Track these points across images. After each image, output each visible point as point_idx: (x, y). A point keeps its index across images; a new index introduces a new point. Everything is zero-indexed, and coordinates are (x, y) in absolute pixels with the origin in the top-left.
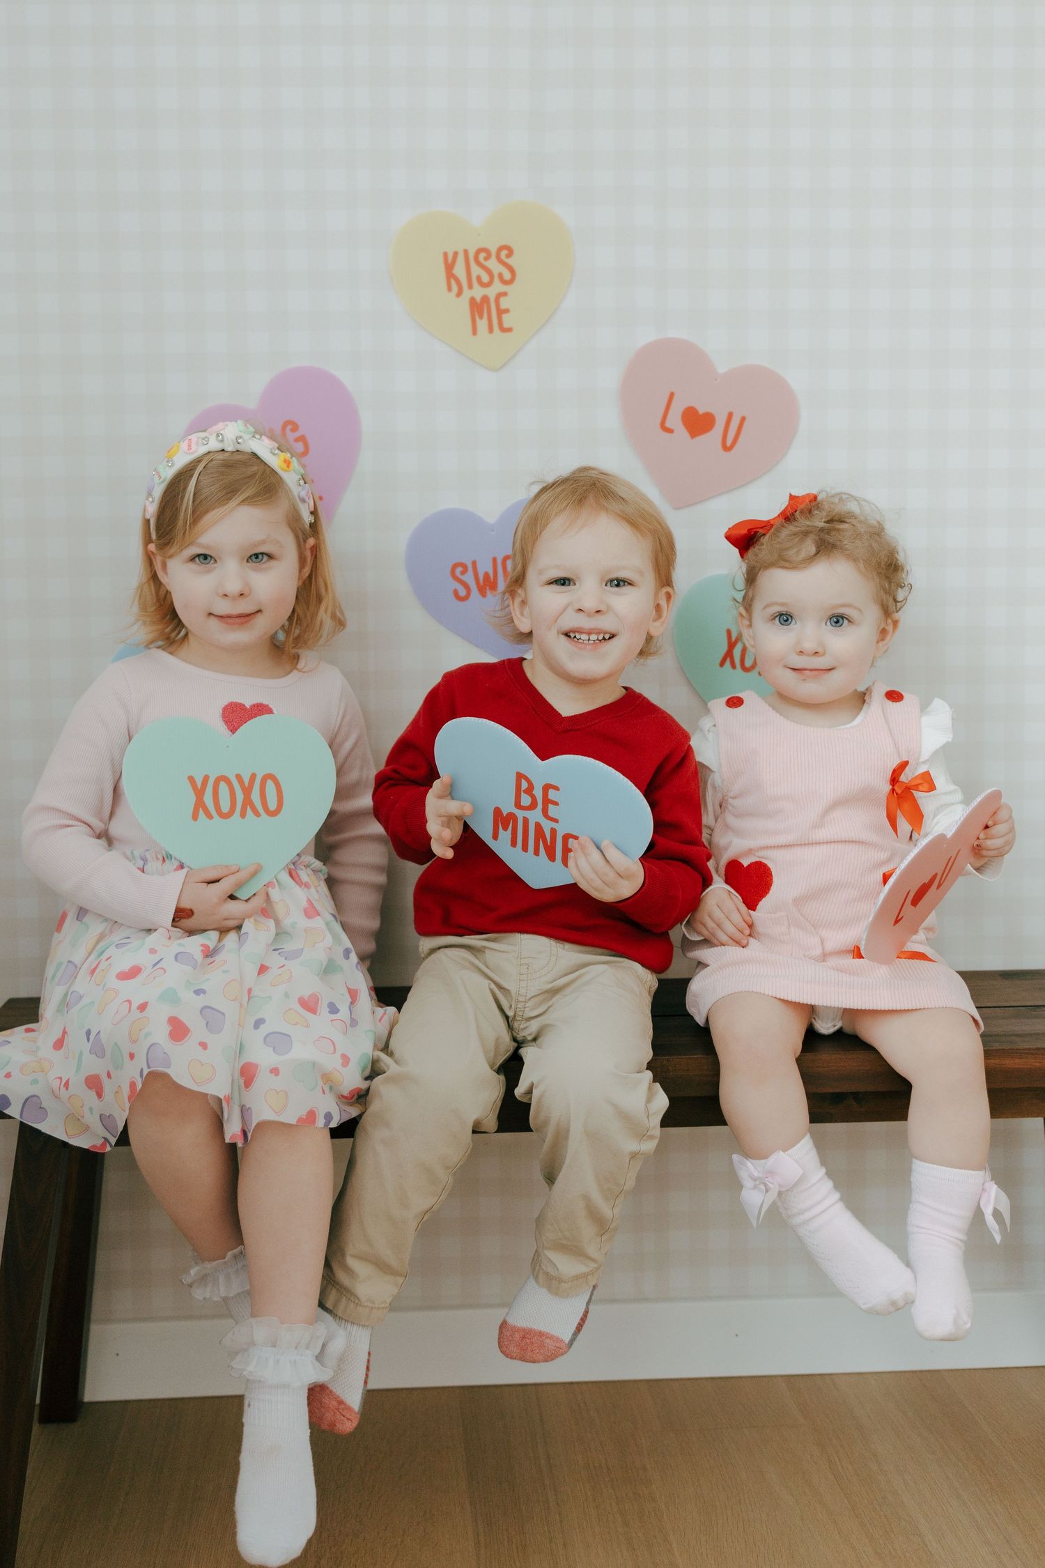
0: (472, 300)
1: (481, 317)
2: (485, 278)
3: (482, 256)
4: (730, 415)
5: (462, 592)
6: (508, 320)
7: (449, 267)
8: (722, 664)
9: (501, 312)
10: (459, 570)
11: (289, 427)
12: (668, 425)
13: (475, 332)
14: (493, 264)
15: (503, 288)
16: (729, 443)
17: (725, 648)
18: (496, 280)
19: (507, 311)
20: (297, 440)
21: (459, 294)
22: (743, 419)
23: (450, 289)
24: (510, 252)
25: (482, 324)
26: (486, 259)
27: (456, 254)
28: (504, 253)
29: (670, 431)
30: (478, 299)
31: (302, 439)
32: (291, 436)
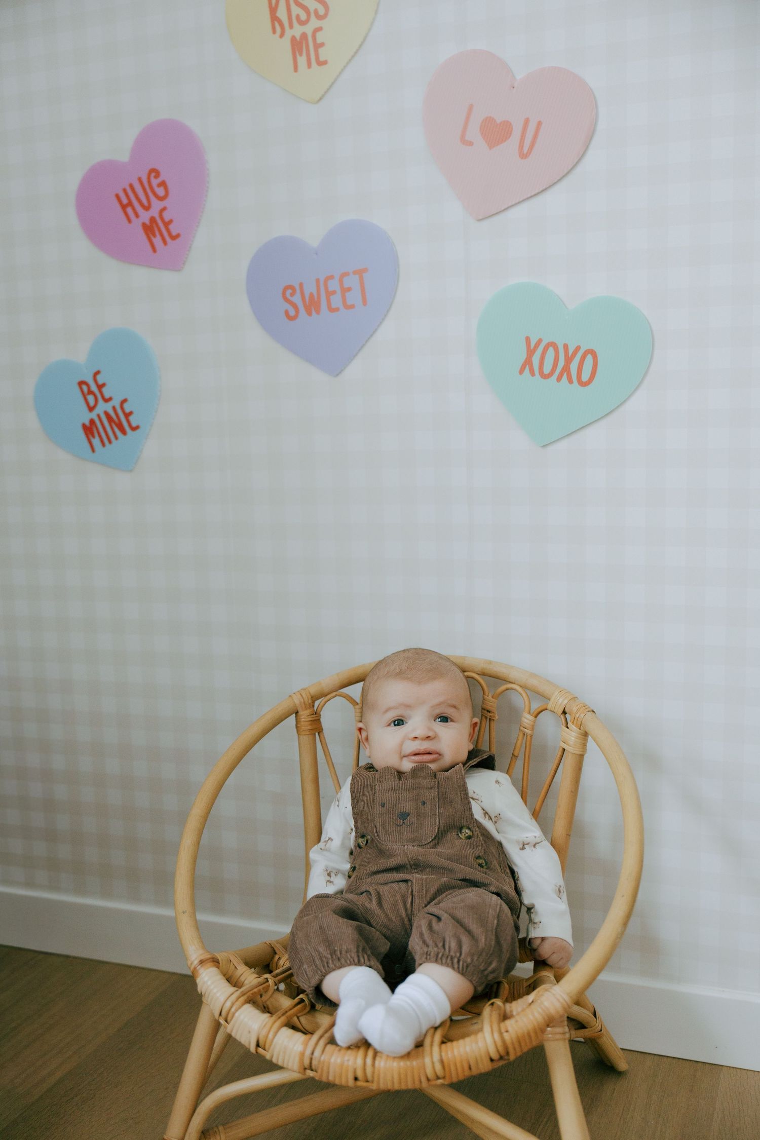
0: (293, 39)
1: (301, 55)
2: (303, 17)
4: (527, 121)
5: (292, 313)
6: (323, 54)
7: (273, 11)
8: (522, 371)
9: (317, 47)
10: (289, 292)
11: (153, 175)
12: (467, 137)
13: (296, 69)
15: (318, 24)
16: (525, 150)
17: (524, 356)
18: (313, 15)
19: (322, 45)
20: (159, 185)
21: (282, 36)
22: (539, 124)
23: (274, 32)
25: (302, 60)
29: (470, 144)
30: (298, 37)
31: (163, 184)
32: (155, 182)
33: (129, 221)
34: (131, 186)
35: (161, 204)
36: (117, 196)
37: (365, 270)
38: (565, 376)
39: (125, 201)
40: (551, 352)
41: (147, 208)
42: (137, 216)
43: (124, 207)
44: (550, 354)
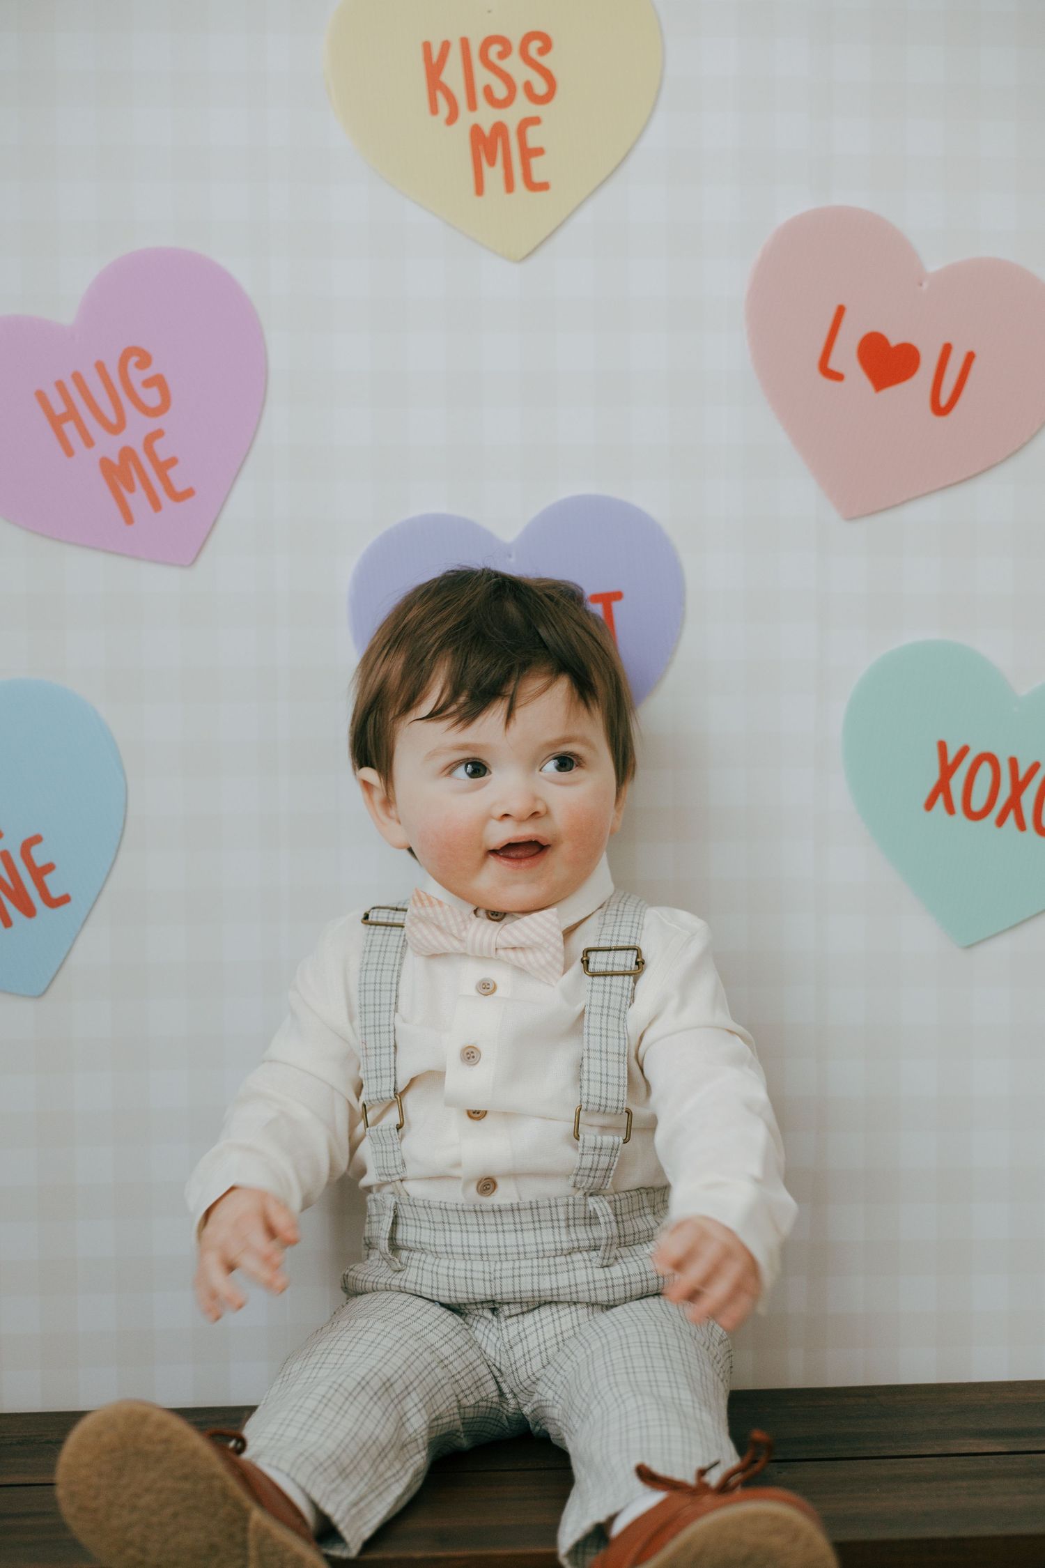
0: (476, 131)
1: (492, 161)
2: (500, 91)
3: (494, 50)
4: (947, 350)
6: (540, 168)
7: (434, 70)
8: (929, 805)
9: (528, 154)
11: (134, 360)
12: (833, 364)
13: (479, 190)
14: (514, 65)
15: (533, 110)
16: (944, 400)
17: (934, 776)
18: (521, 95)
19: (539, 152)
20: (147, 383)
21: (452, 118)
22: (970, 357)
23: (434, 110)
24: (546, 47)
25: (493, 175)
26: (503, 55)
27: (446, 46)
28: (535, 46)
29: (838, 377)
30: (487, 130)
31: (158, 382)
32: (137, 376)
33: (69, 451)
34: (77, 377)
35: (152, 424)
36: (41, 396)
37: (618, 596)
38: (1011, 816)
39: (59, 407)
40: (985, 770)
41: (115, 429)
42: (89, 442)
43: (56, 422)
44: (985, 773)
